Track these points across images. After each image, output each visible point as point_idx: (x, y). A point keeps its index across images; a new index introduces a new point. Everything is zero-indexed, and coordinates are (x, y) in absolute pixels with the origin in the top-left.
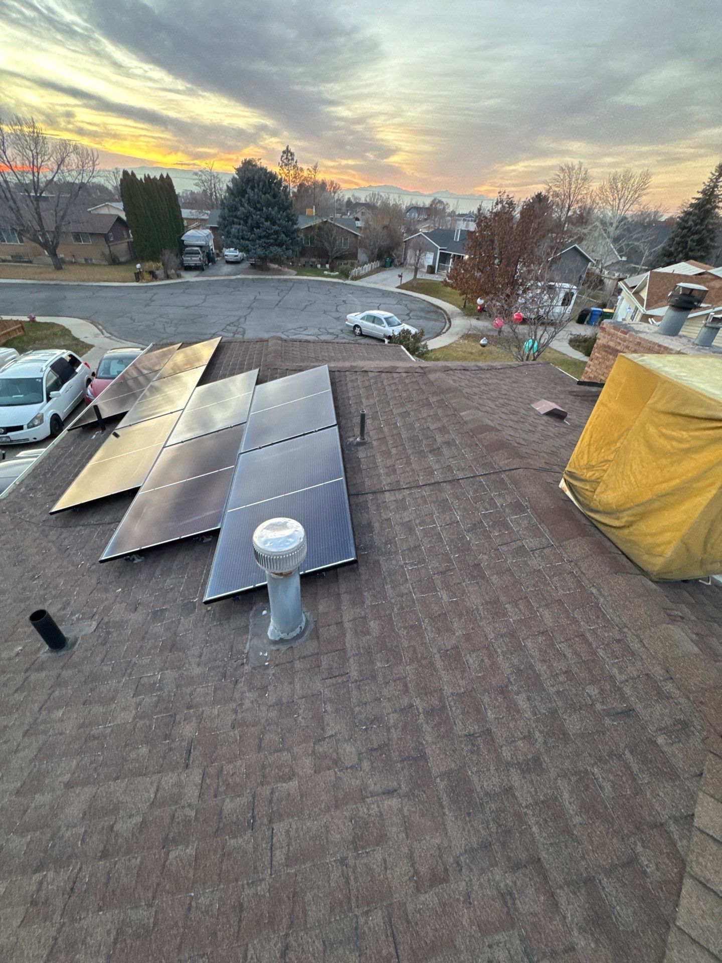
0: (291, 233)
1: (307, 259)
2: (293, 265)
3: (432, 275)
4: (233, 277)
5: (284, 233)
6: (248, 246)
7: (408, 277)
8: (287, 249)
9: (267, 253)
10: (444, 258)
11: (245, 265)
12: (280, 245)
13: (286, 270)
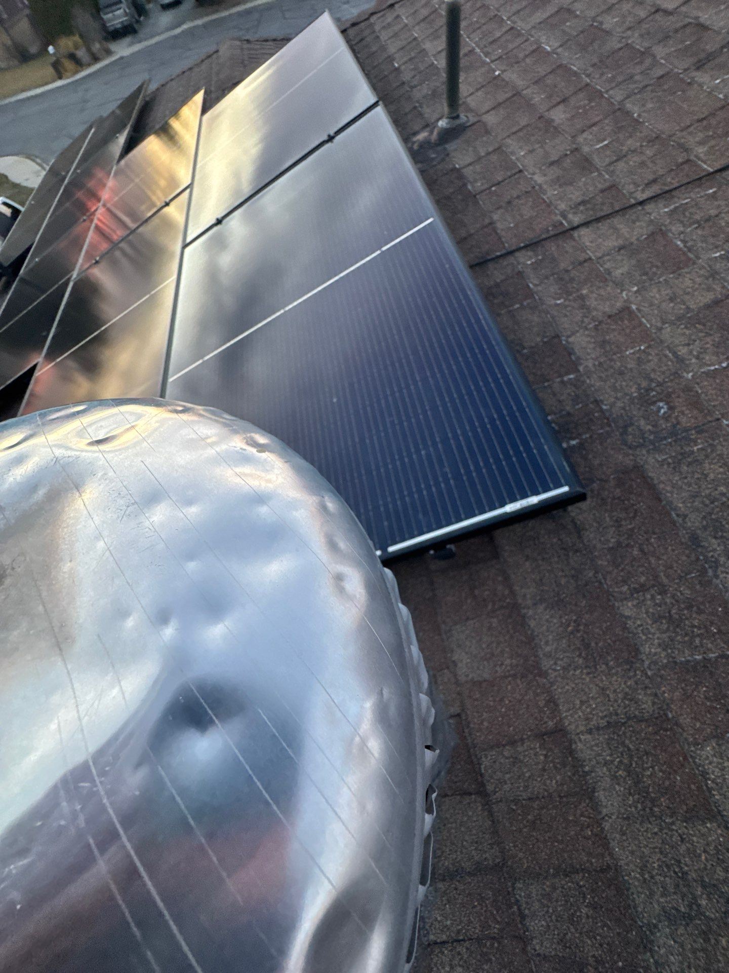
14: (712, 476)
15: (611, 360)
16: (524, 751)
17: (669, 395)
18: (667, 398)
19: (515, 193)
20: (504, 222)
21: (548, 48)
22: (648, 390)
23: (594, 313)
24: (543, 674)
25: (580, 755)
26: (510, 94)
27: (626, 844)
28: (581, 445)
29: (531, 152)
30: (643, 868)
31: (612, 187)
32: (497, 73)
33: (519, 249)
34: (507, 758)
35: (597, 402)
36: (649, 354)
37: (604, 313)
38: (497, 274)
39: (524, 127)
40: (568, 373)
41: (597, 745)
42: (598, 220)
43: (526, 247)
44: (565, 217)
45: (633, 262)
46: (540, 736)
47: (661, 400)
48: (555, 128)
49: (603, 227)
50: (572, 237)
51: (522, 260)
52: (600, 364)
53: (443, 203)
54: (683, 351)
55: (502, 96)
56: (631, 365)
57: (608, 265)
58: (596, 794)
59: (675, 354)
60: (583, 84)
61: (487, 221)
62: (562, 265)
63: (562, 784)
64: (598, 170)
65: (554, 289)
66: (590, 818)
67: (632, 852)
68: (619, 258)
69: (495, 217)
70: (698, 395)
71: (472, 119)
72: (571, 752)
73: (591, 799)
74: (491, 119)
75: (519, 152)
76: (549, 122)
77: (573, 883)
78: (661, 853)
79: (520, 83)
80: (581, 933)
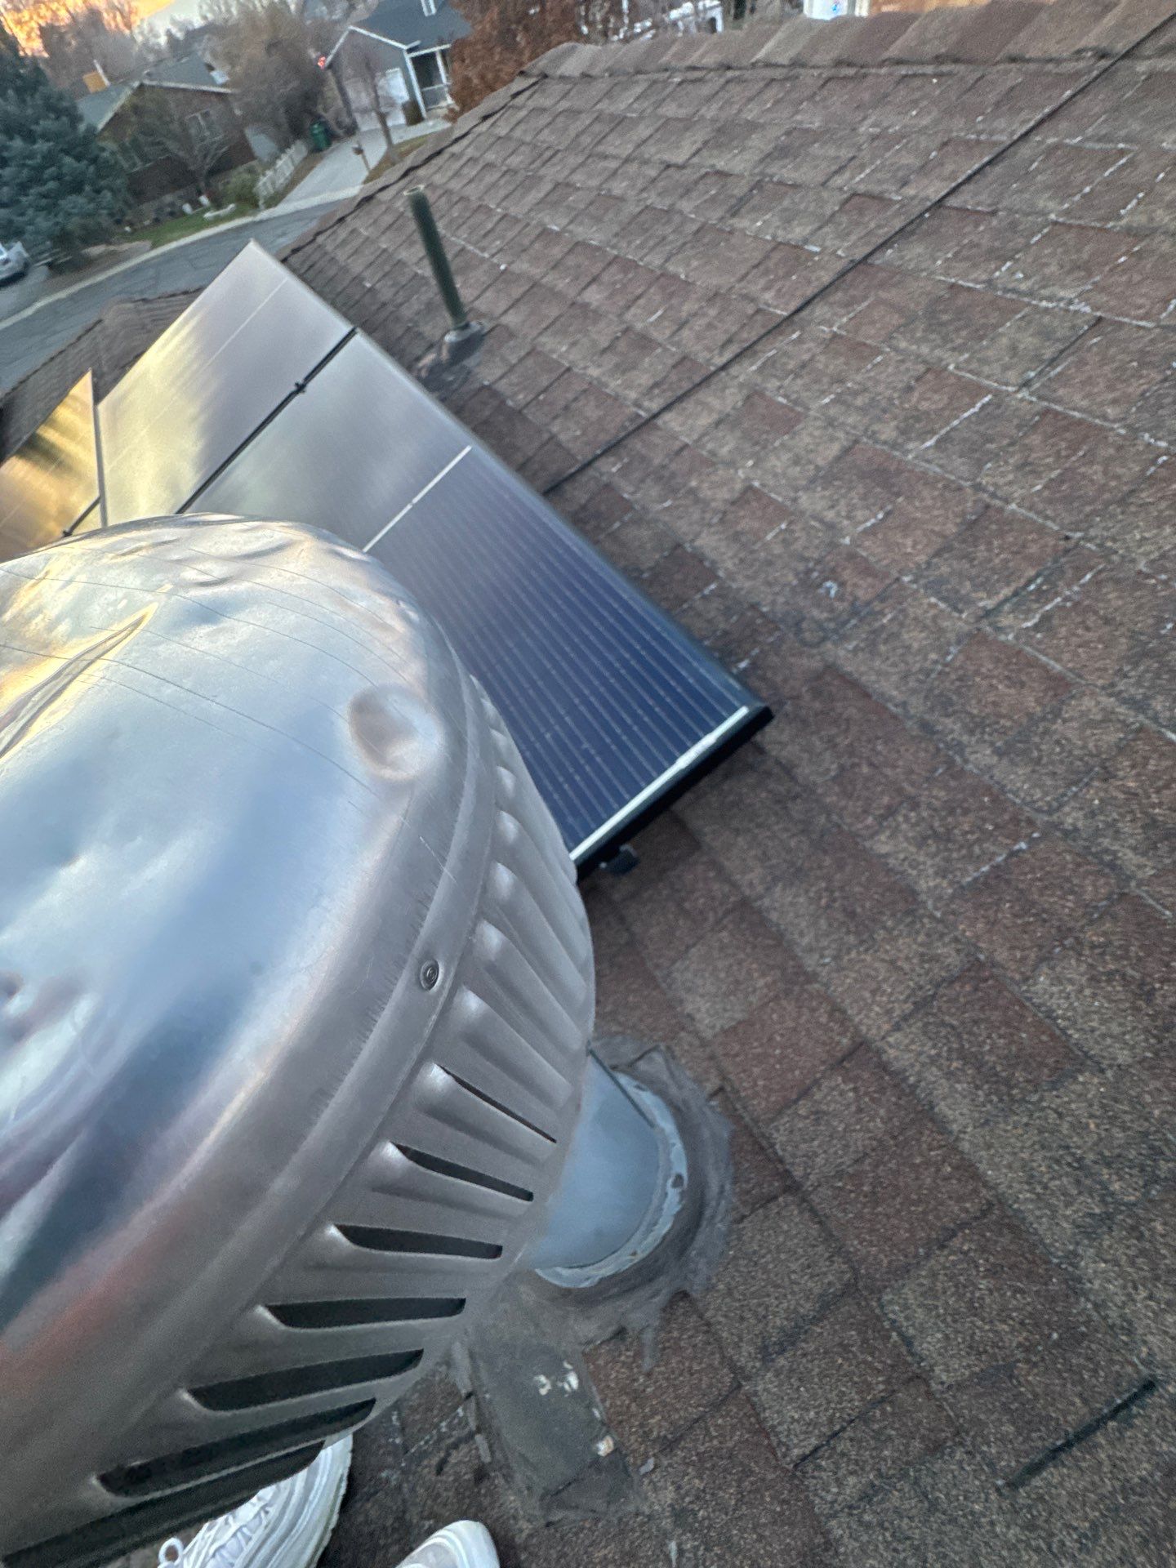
0: (82, 146)
1: (155, 204)
2: (134, 231)
3: (420, 126)
4: (29, 312)
5: (67, 153)
6: (10, 222)
7: (376, 151)
8: (98, 191)
9: (60, 219)
10: (425, 68)
11: (39, 274)
12: (77, 188)
13: (126, 246)
14: (916, 645)
15: (752, 552)
16: (825, 1097)
17: (833, 570)
18: (832, 574)
19: (570, 396)
20: (568, 433)
21: (556, 228)
22: (808, 572)
23: (714, 504)
24: (812, 977)
25: (896, 1066)
26: (527, 287)
27: (997, 1160)
28: (754, 665)
29: (574, 344)
30: (1030, 1180)
31: (684, 358)
32: (503, 267)
33: (596, 458)
34: (807, 1118)
35: (754, 607)
36: (793, 532)
37: (725, 501)
38: (579, 494)
39: (557, 319)
40: (707, 584)
41: (913, 1042)
42: (680, 399)
43: (604, 453)
44: (639, 406)
45: (738, 434)
46: (839, 1064)
47: (827, 579)
48: (595, 311)
49: (689, 405)
50: (657, 428)
51: (604, 469)
52: (742, 561)
53: (482, 429)
54: (830, 515)
55: (517, 291)
56: (778, 549)
57: (710, 446)
58: (936, 1110)
59: (821, 521)
60: (609, 258)
61: (546, 436)
62: (657, 461)
63: (890, 1119)
64: (660, 345)
65: (654, 492)
66: (941, 1147)
67: (1010, 1167)
68: (720, 434)
69: (555, 429)
70: (866, 560)
71: (488, 325)
72: (884, 1067)
73: (932, 1120)
74: (511, 319)
75: (558, 348)
76: (585, 306)
77: (954, 1253)
78: (1043, 1147)
79: (536, 272)
80: (991, 1322)
